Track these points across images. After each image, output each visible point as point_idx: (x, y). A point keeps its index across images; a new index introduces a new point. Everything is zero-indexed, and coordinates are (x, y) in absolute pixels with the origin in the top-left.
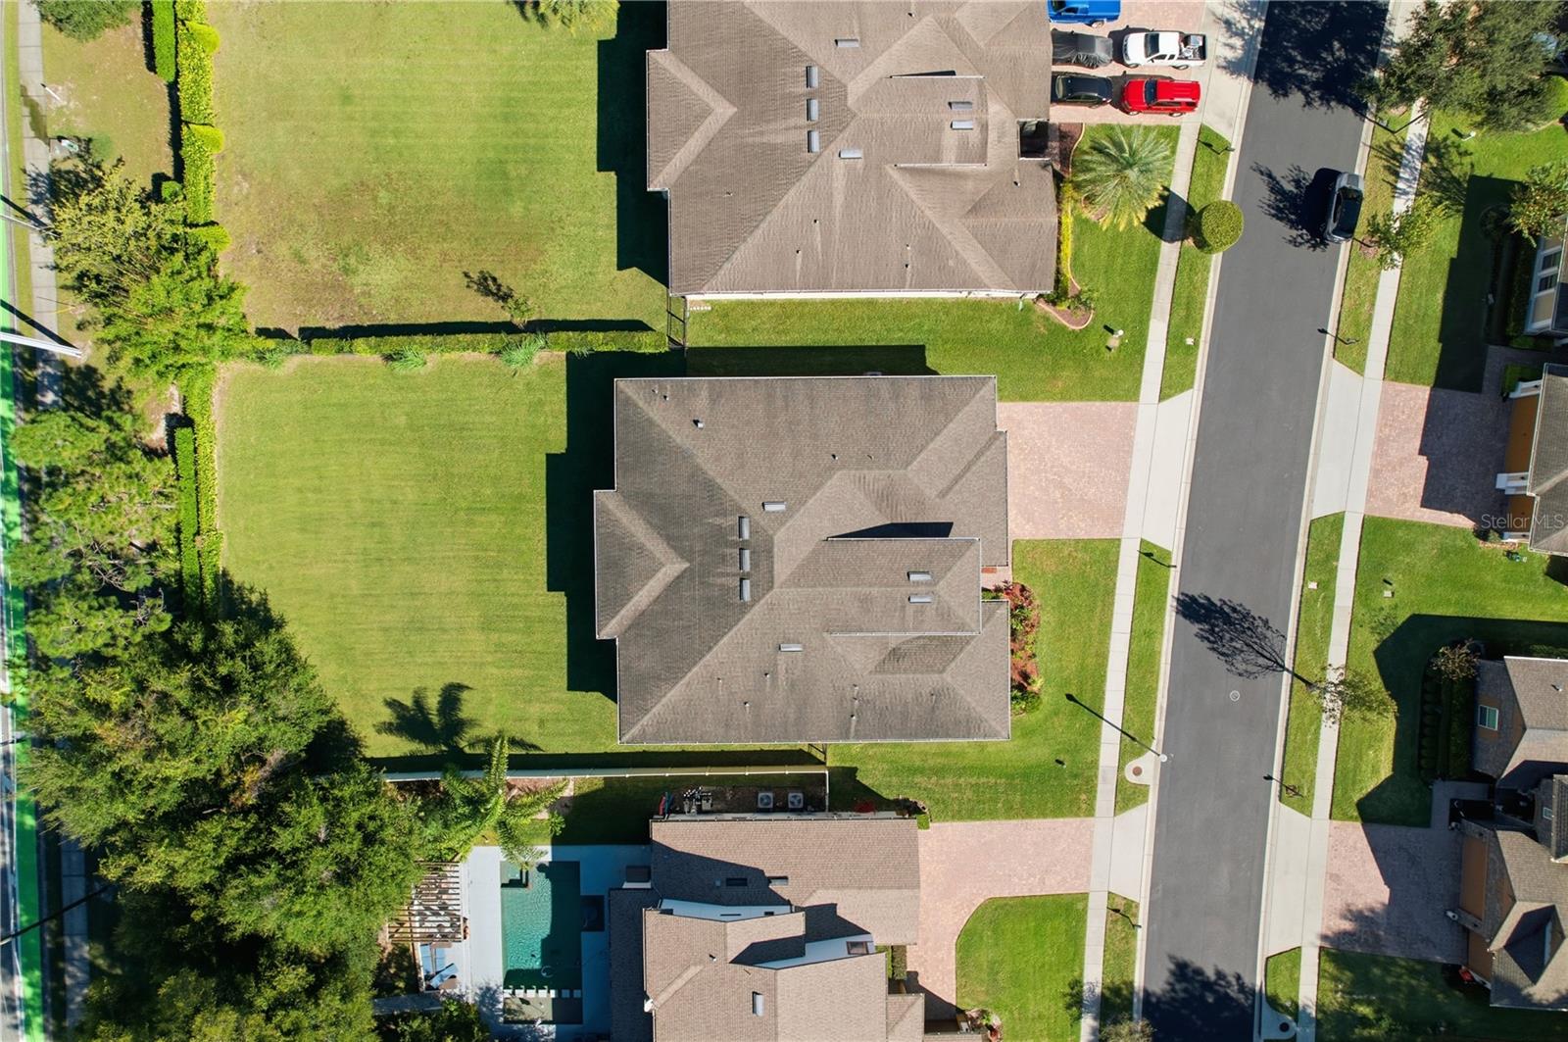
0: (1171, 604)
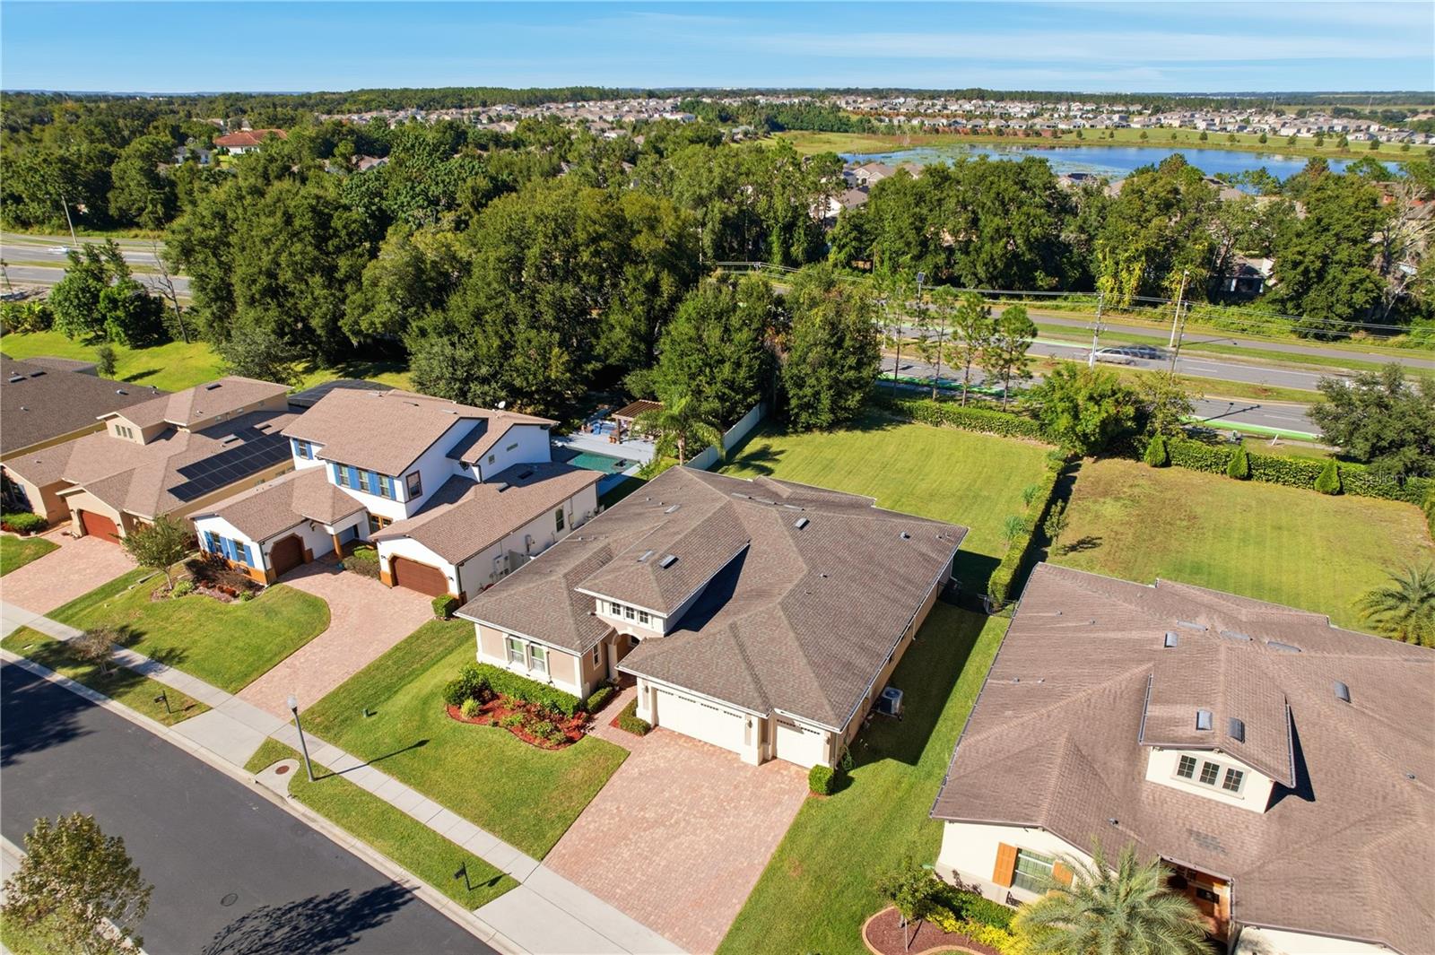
0: (411, 881)
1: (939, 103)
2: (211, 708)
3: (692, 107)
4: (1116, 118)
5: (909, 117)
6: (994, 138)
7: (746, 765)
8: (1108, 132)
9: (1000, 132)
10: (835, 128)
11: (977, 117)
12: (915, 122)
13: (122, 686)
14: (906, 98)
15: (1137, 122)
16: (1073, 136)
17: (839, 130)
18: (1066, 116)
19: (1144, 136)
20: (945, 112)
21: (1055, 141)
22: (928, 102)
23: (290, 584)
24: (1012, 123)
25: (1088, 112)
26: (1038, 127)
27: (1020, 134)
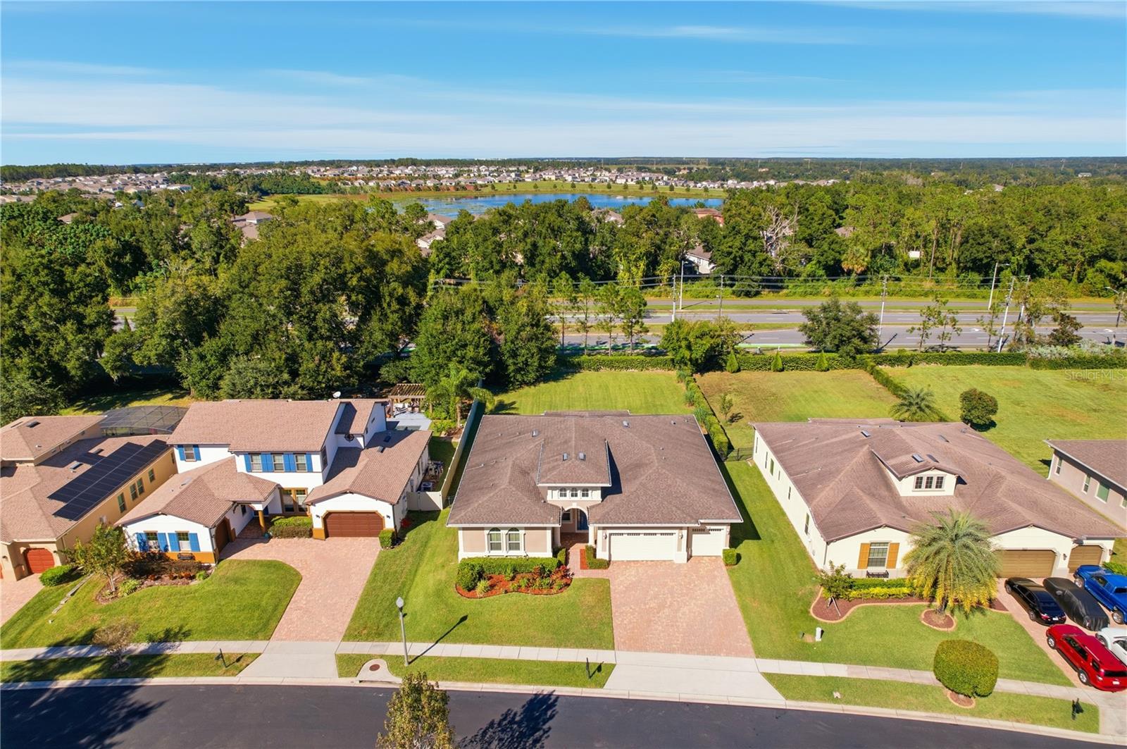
0: (546, 689)
1: (385, 169)
2: (260, 654)
3: (182, 179)
4: (513, 175)
5: (367, 180)
6: (433, 193)
7: (680, 565)
8: (512, 185)
9: (437, 188)
10: (311, 191)
11: (416, 178)
12: (371, 184)
13: (151, 666)
14: (358, 167)
15: (528, 178)
16: (488, 189)
17: (314, 193)
18: (479, 175)
19: (536, 187)
20: (392, 175)
21: (478, 193)
22: (376, 169)
23: (234, 557)
24: (444, 182)
25: (493, 172)
26: (463, 183)
27: (452, 189)
